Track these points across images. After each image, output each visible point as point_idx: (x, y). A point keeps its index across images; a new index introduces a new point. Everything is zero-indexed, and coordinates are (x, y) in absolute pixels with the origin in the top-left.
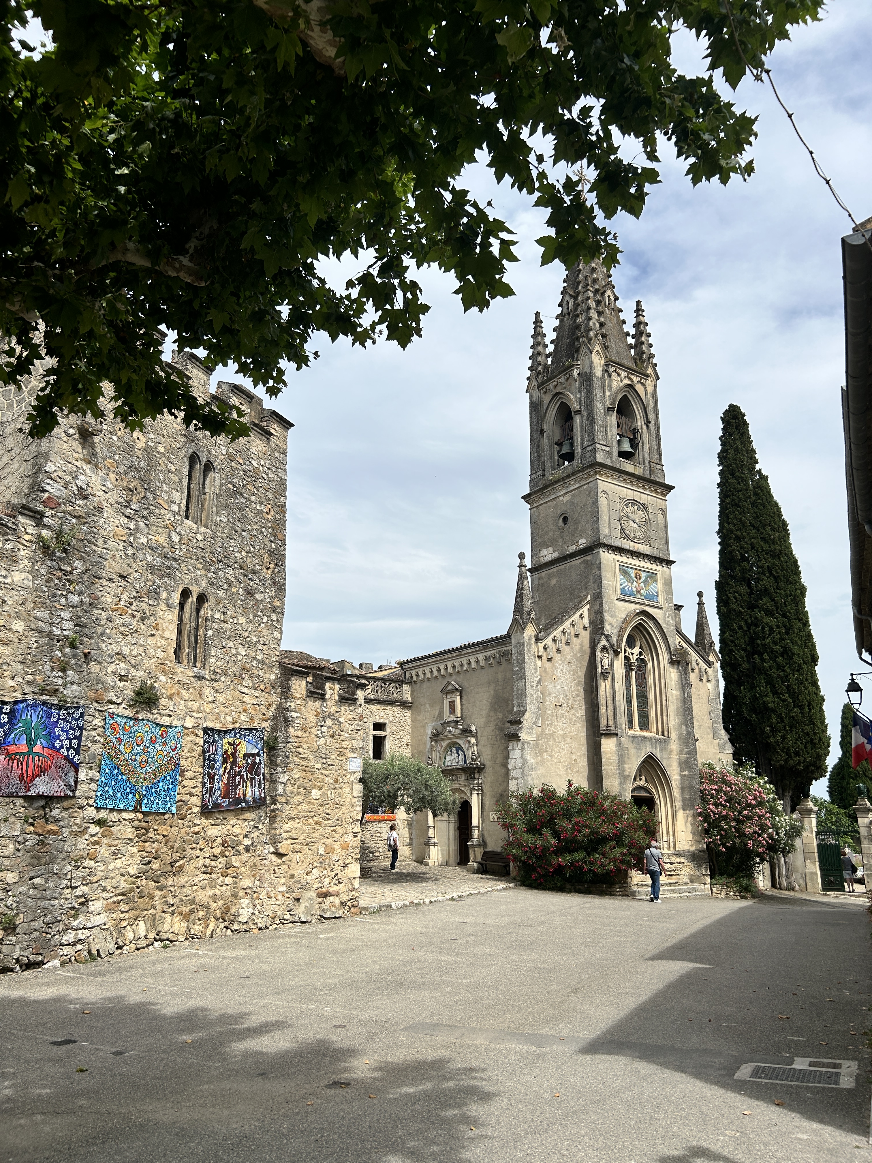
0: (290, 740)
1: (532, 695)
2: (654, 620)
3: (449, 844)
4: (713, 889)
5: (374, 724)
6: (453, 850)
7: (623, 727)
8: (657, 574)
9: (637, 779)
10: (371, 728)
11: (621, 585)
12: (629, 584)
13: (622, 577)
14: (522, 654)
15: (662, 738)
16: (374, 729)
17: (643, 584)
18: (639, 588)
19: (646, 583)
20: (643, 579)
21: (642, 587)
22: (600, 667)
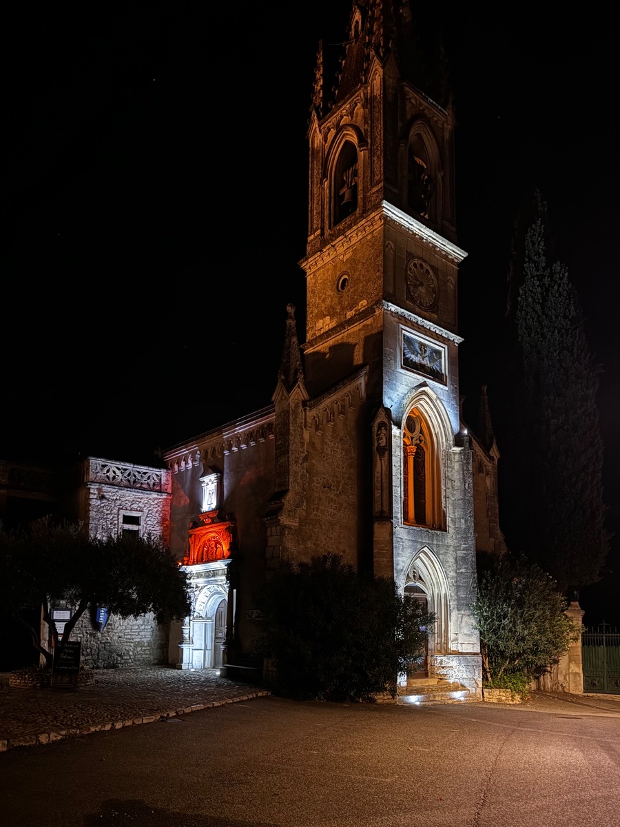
1: (296, 473)
2: (438, 401)
3: (206, 646)
4: (485, 693)
5: (124, 517)
6: (208, 653)
7: (399, 516)
8: (444, 350)
9: (411, 576)
10: (121, 520)
11: (404, 355)
12: (413, 356)
13: (406, 346)
14: (286, 424)
15: (439, 532)
16: (124, 522)
17: (427, 358)
18: (424, 362)
19: (431, 359)
20: (427, 354)
21: (426, 362)
22: (376, 444)
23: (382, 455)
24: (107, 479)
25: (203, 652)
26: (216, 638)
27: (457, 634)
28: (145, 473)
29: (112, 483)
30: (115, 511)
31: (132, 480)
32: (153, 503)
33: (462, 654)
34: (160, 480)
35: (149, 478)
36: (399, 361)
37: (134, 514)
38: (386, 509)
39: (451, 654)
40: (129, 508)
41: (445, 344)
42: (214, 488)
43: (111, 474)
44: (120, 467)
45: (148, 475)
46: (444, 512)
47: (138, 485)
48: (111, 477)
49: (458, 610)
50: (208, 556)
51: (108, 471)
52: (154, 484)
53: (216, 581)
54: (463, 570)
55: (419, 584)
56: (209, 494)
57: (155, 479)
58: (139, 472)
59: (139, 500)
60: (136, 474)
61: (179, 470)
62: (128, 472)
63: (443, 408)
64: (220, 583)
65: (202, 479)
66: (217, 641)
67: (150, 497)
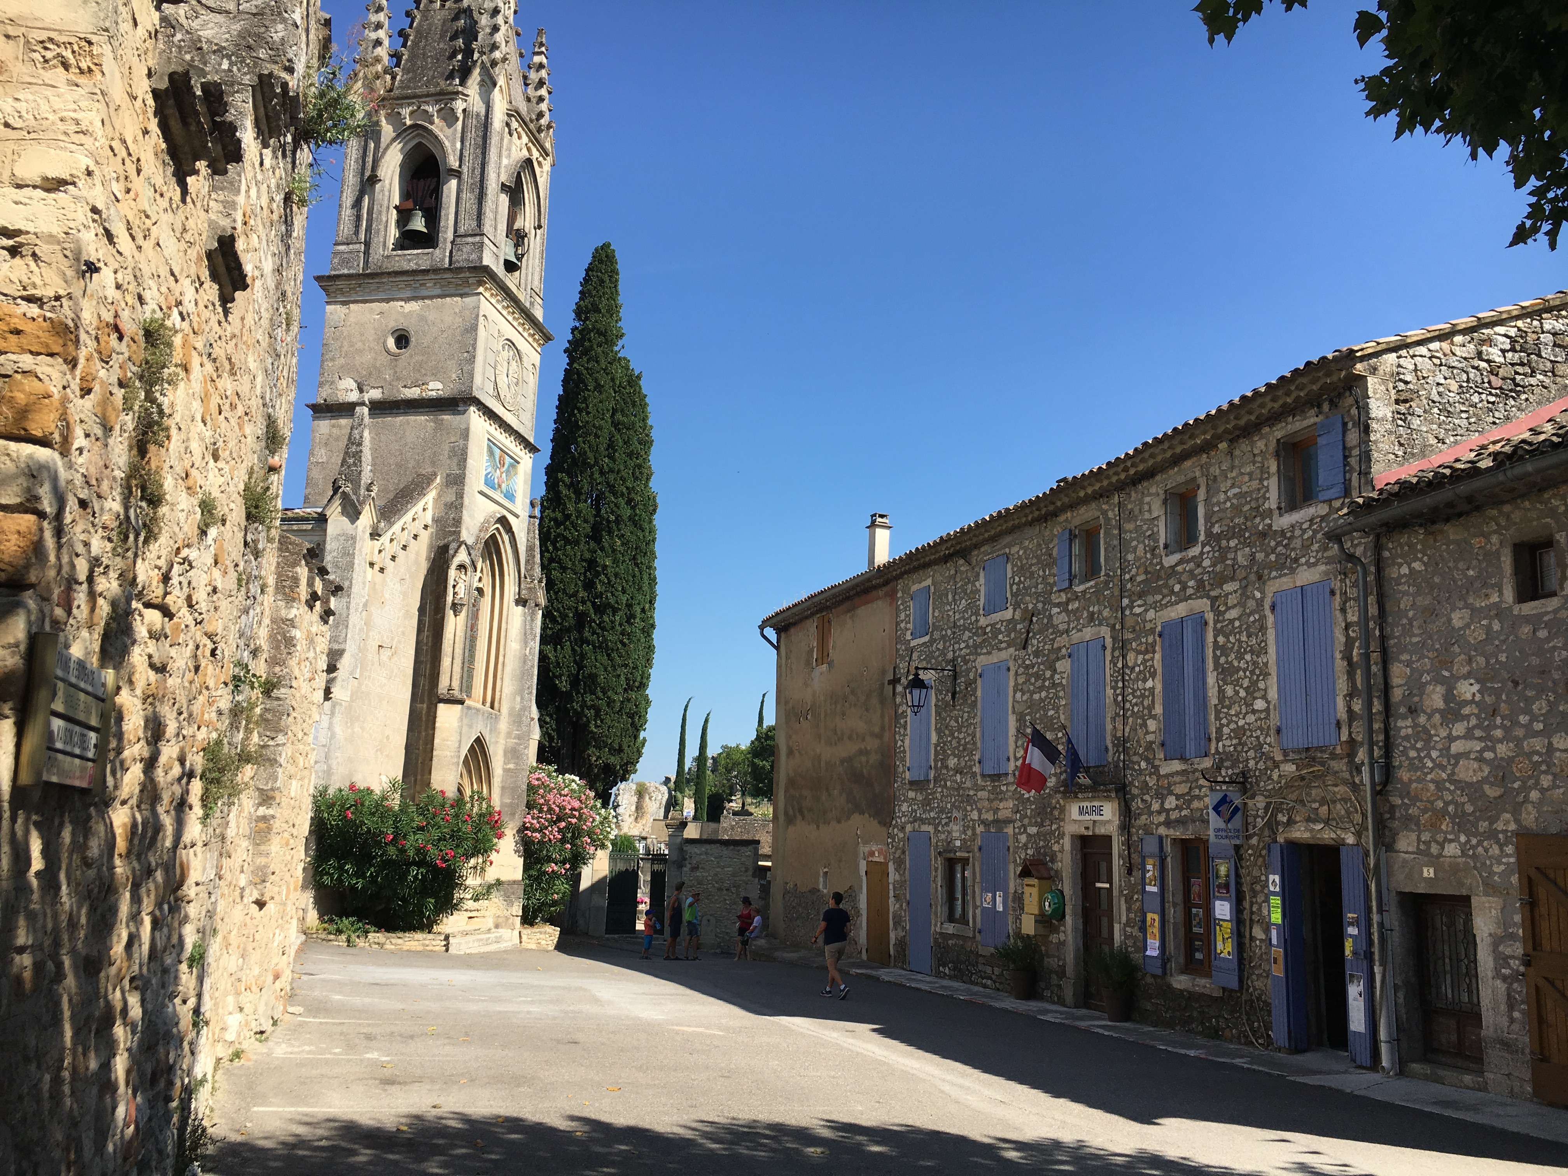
0: (292, 683)
1: (354, 626)
2: (510, 534)
4: (523, 936)
8: (520, 464)
11: (485, 469)
12: (493, 472)
13: (488, 457)
15: (493, 713)
17: (505, 475)
20: (505, 468)
22: (451, 595)
23: (458, 609)
36: (480, 477)
38: (455, 684)
63: (513, 543)
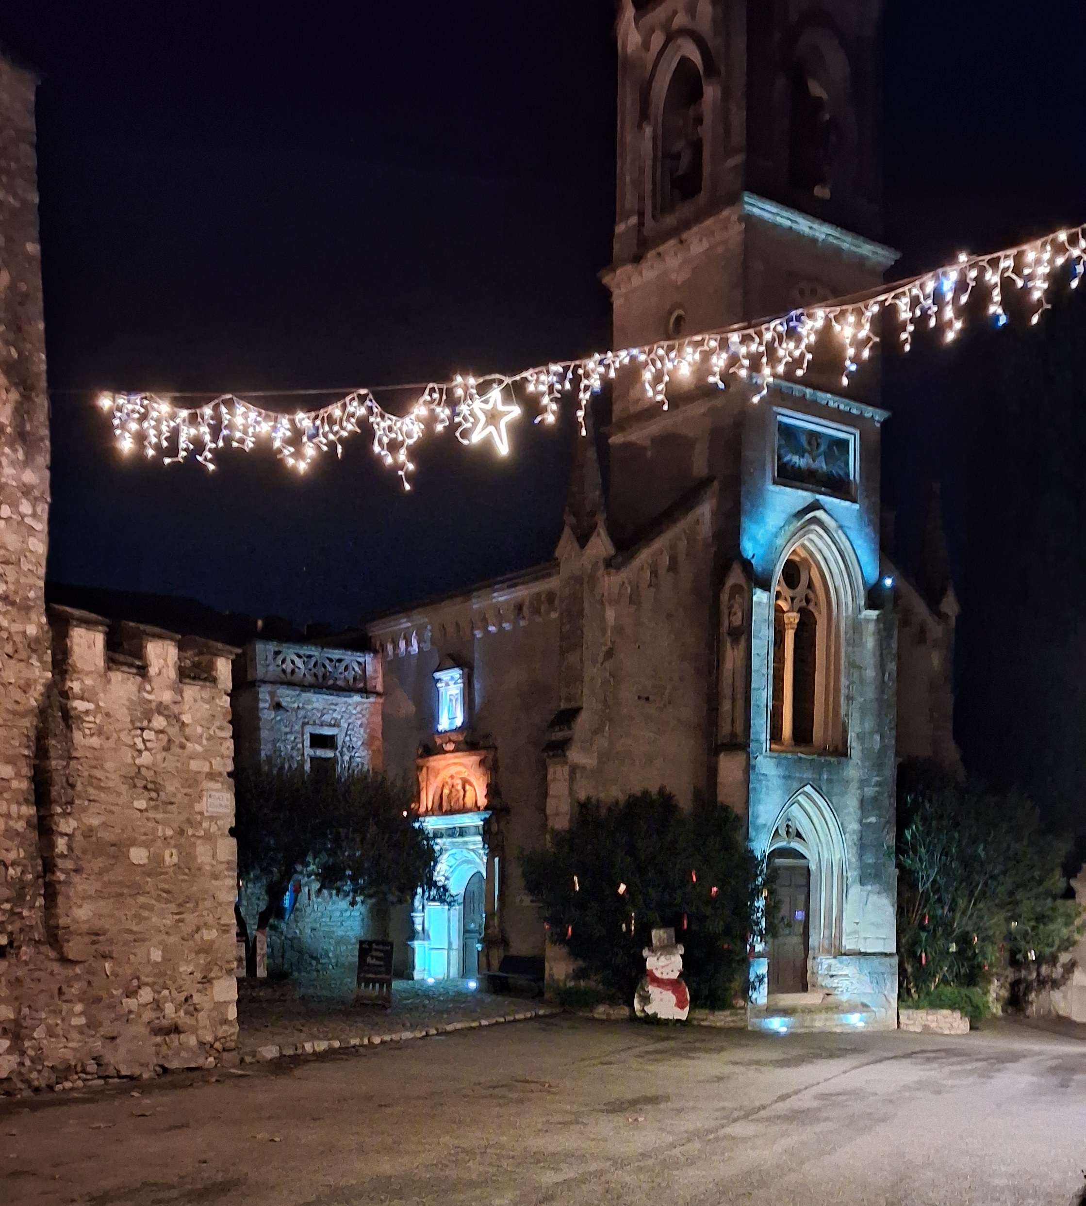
0: (75, 754)
1: (593, 679)
2: (840, 532)
3: (450, 944)
4: (901, 1017)
5: (312, 736)
6: (454, 955)
7: (763, 737)
8: (852, 437)
9: (782, 832)
10: (307, 743)
11: (779, 458)
12: (796, 459)
13: (783, 442)
14: (576, 599)
15: (833, 760)
16: (312, 745)
17: (822, 458)
18: (814, 466)
19: (829, 456)
20: (822, 448)
21: (821, 465)
22: (726, 624)
23: (735, 640)
24: (283, 676)
25: (446, 952)
26: (466, 931)
27: (857, 923)
28: (340, 661)
29: (289, 681)
30: (297, 728)
31: (320, 675)
32: (354, 712)
33: (865, 954)
34: (364, 671)
35: (346, 668)
36: (771, 470)
37: (327, 731)
38: (739, 729)
39: (845, 954)
40: (317, 722)
41: (854, 426)
42: (458, 691)
43: (288, 666)
44: (301, 652)
45: (344, 664)
46: (844, 723)
47: (331, 682)
48: (289, 670)
49: (862, 883)
50: (450, 802)
51: (283, 662)
52: (355, 679)
53: (466, 843)
54: (873, 819)
55: (795, 845)
56: (451, 700)
57: (357, 669)
58: (331, 660)
59: (333, 707)
60: (327, 663)
61: (396, 655)
62: (313, 660)
63: (848, 544)
64: (472, 847)
65: (437, 675)
66: (468, 935)
67: (349, 700)
